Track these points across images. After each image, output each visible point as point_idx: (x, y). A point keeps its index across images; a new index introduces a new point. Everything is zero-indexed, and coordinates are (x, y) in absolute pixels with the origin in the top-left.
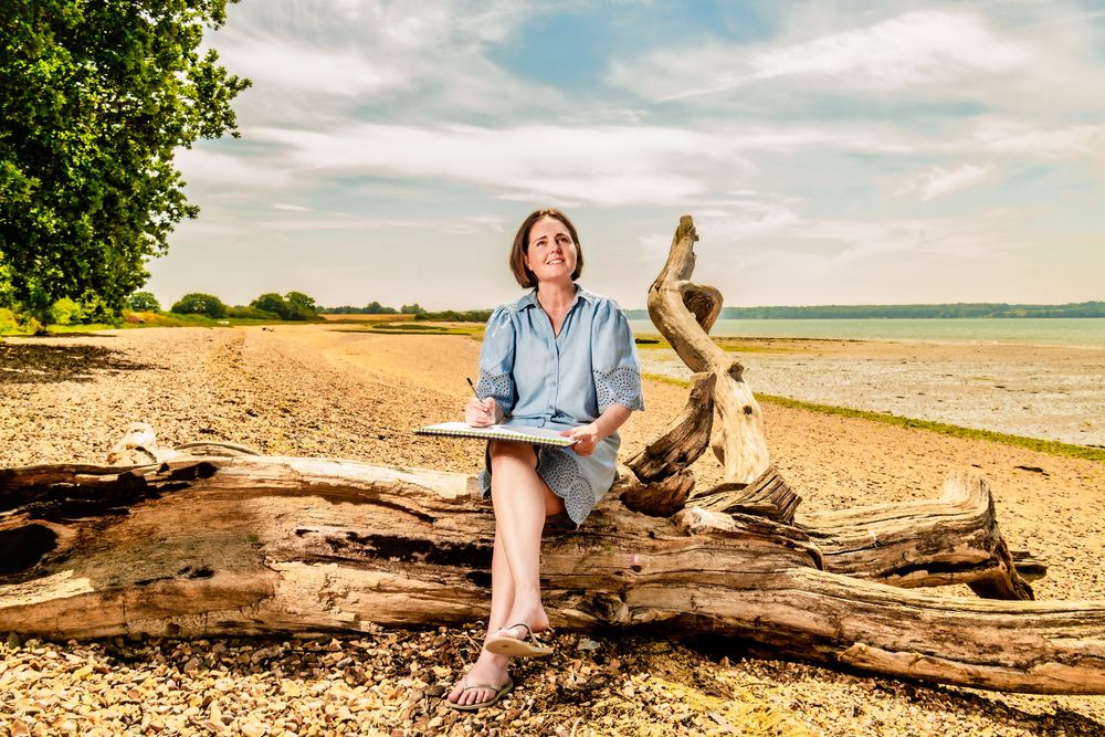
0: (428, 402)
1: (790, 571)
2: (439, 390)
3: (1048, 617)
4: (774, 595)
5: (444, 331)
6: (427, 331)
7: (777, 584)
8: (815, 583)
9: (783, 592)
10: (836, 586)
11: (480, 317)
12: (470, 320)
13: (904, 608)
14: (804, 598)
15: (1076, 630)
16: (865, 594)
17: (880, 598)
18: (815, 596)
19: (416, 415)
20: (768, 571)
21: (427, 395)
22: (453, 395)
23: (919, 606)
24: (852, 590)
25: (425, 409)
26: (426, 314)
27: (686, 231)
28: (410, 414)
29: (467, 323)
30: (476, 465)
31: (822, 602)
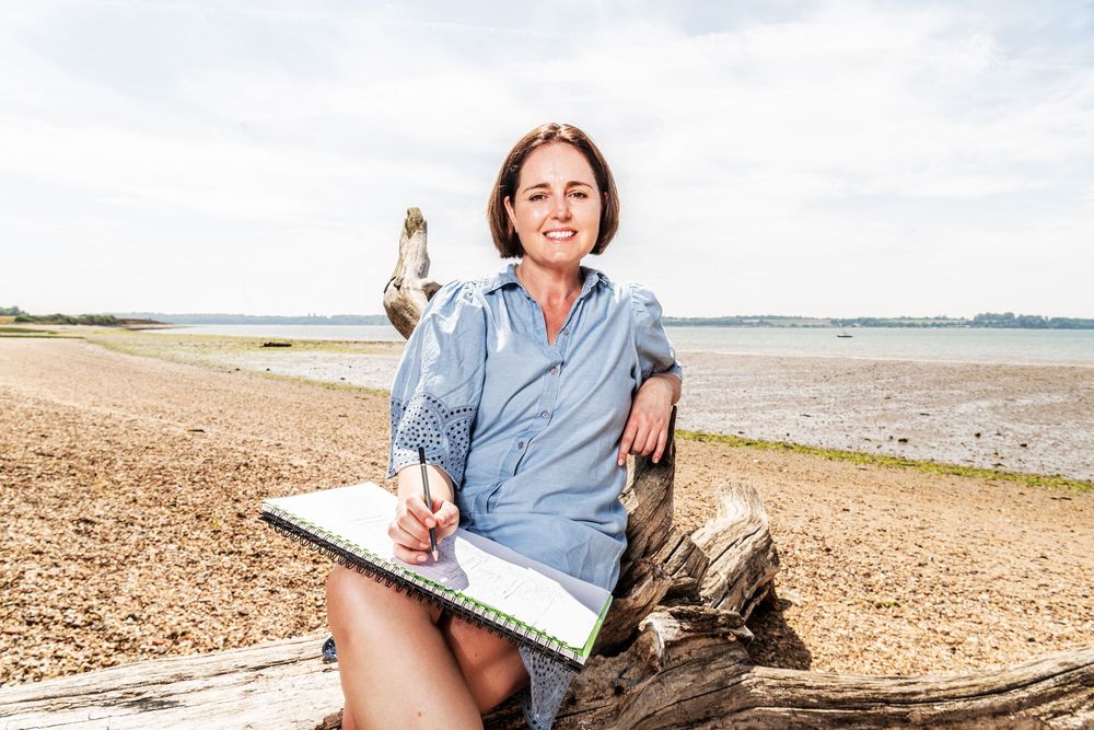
0: (46, 416)
1: (746, 680)
2: (56, 401)
3: (1034, 690)
4: (734, 722)
5: (53, 335)
6: (32, 334)
7: (735, 703)
8: (778, 692)
9: (745, 714)
10: (803, 691)
11: (96, 320)
12: (84, 323)
13: (891, 709)
14: (772, 718)
15: (1065, 703)
16: (840, 696)
17: (858, 700)
18: (783, 711)
19: (33, 435)
20: (721, 686)
21: (42, 408)
22: (77, 405)
23: (903, 702)
24: (824, 694)
25: (44, 426)
26: (29, 316)
27: (417, 224)
28: (24, 434)
29: (79, 327)
30: (135, 501)
31: (794, 719)
